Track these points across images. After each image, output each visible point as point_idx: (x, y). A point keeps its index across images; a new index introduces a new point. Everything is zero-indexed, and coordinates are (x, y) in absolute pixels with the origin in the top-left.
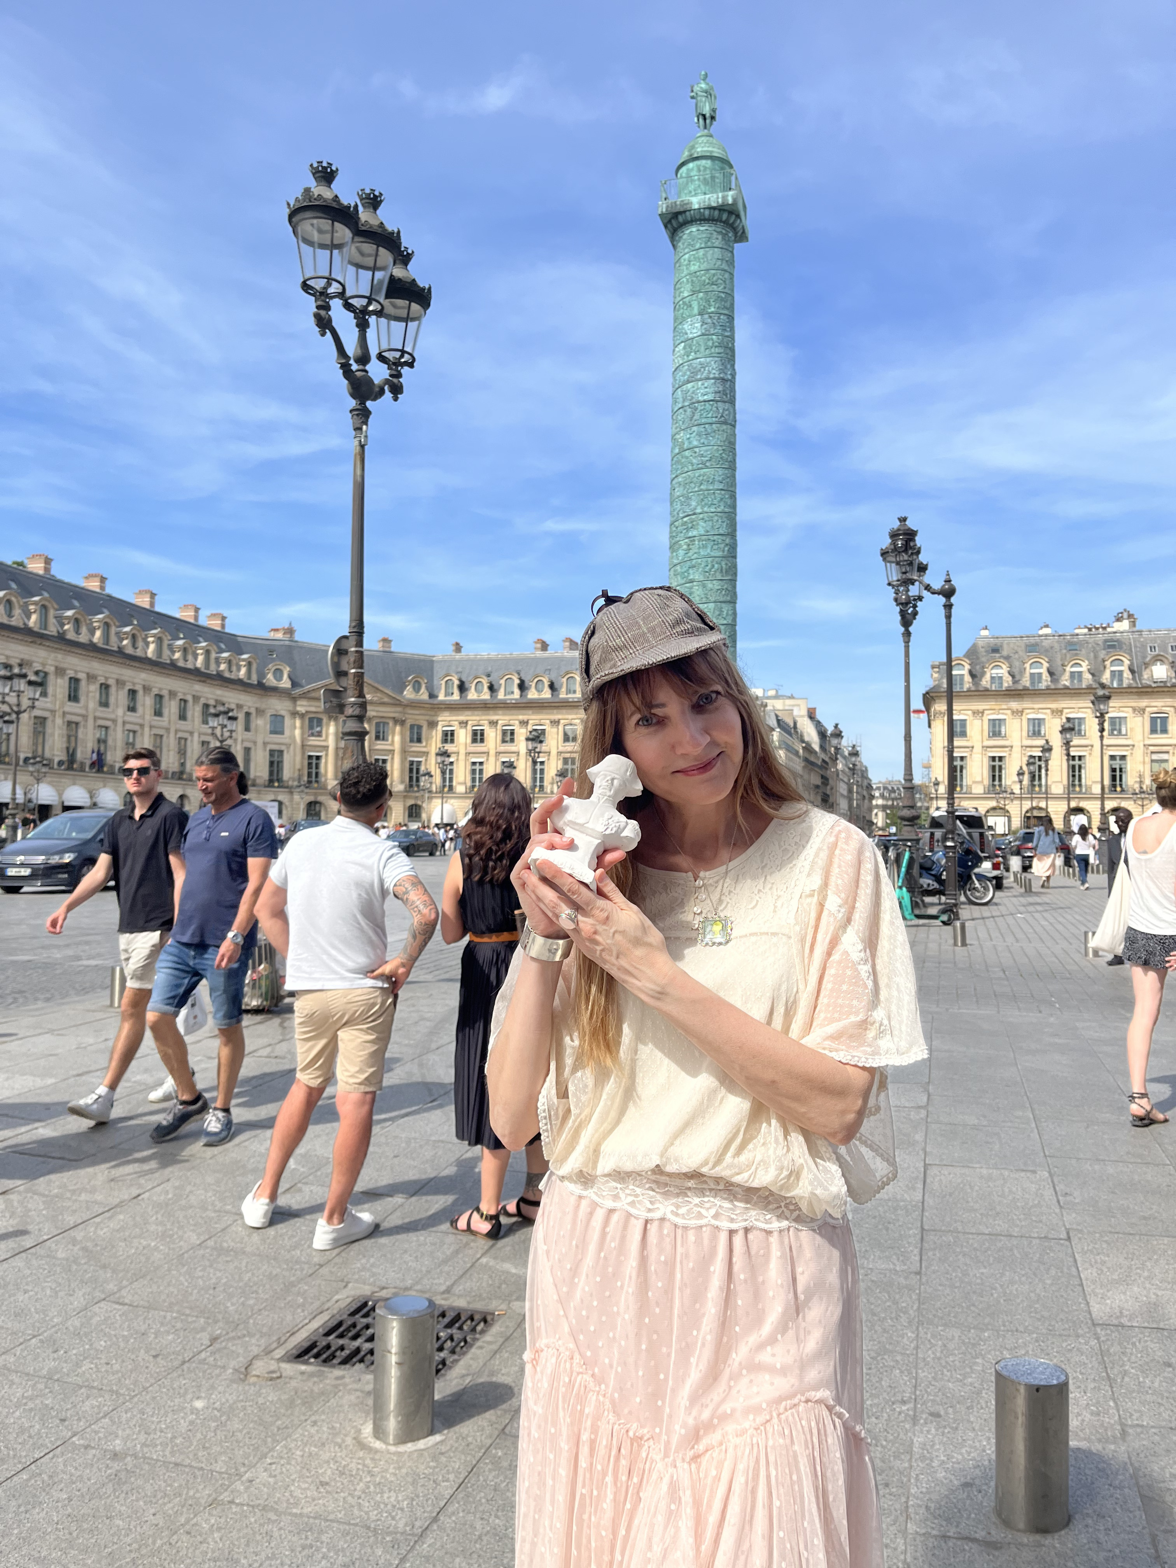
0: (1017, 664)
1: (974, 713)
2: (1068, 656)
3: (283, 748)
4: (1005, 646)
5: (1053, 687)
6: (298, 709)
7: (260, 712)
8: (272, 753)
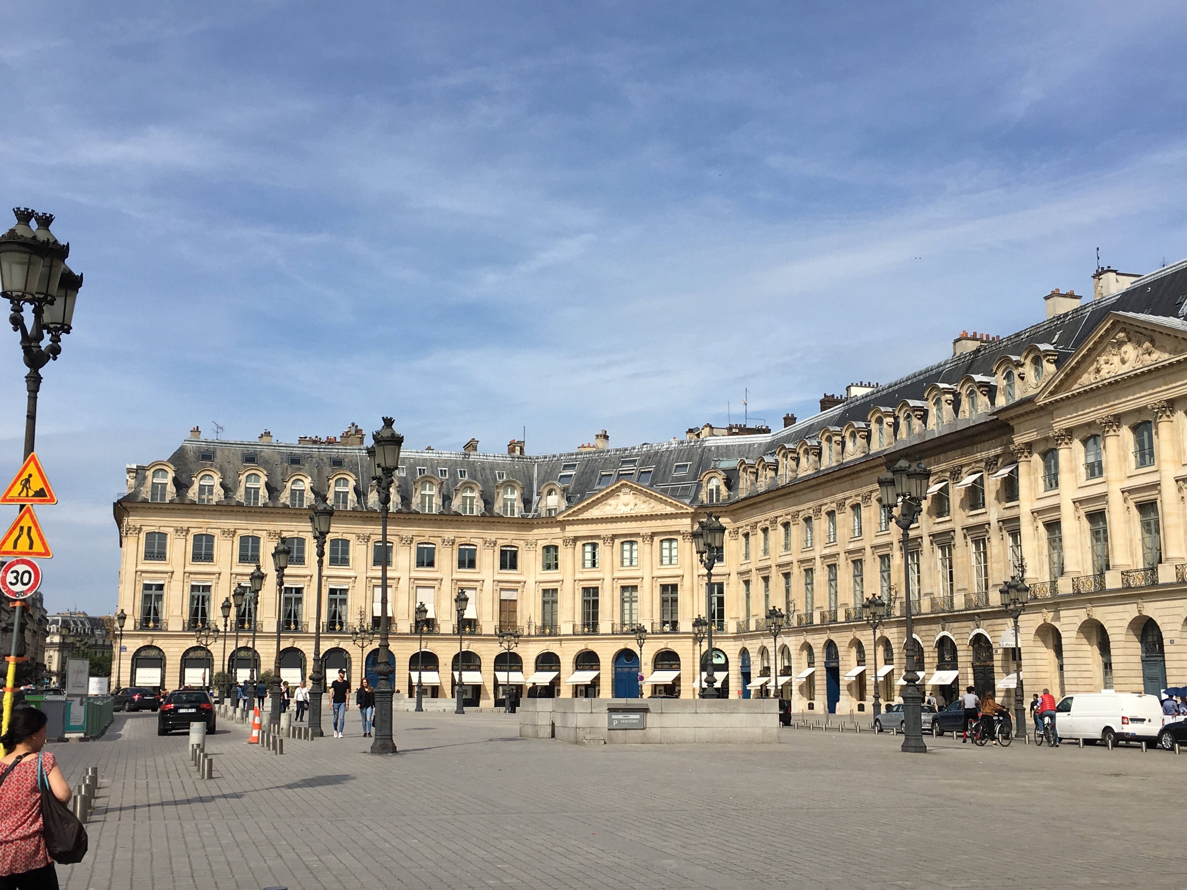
0: (231, 474)
1: (177, 531)
2: (289, 470)
4: (218, 453)
5: (271, 505)
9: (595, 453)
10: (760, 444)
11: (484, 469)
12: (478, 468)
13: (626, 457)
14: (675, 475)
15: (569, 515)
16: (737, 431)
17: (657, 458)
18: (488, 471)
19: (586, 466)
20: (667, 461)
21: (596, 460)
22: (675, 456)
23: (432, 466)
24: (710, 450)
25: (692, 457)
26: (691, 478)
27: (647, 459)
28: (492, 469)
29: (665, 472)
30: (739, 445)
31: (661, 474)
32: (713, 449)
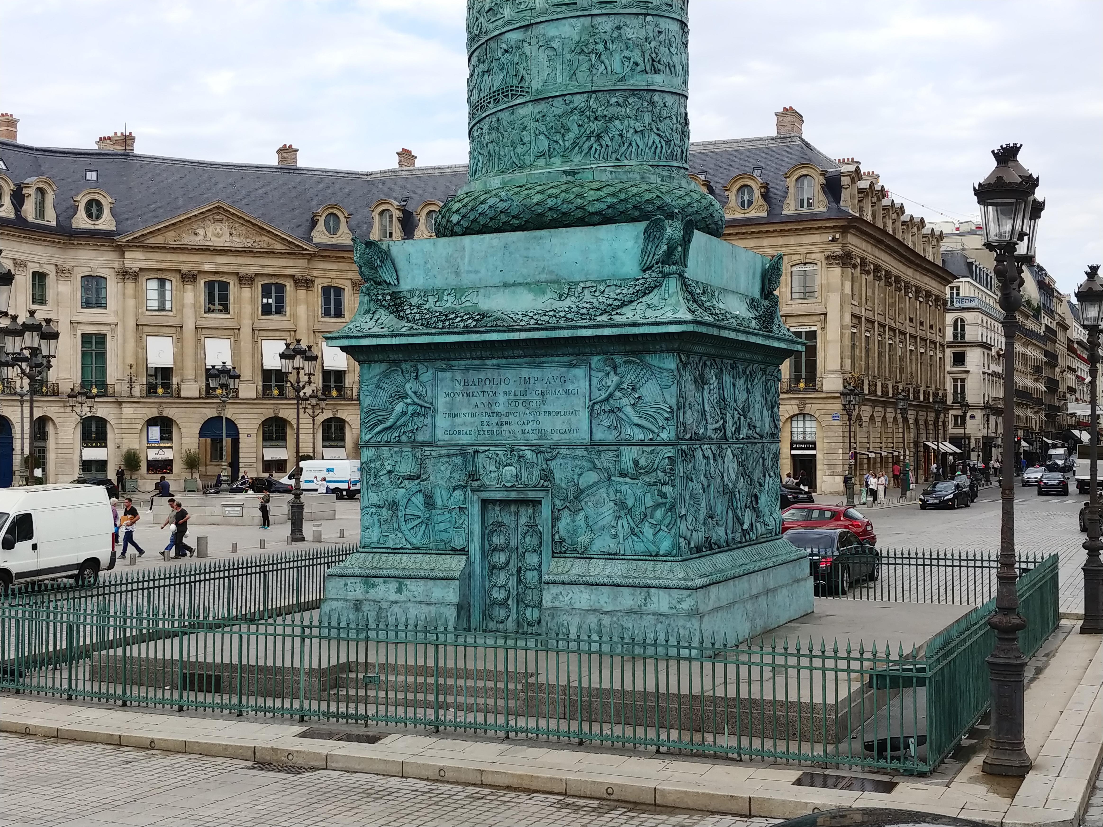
3: (103, 330)
6: (128, 264)
7: (61, 271)
8: (86, 338)
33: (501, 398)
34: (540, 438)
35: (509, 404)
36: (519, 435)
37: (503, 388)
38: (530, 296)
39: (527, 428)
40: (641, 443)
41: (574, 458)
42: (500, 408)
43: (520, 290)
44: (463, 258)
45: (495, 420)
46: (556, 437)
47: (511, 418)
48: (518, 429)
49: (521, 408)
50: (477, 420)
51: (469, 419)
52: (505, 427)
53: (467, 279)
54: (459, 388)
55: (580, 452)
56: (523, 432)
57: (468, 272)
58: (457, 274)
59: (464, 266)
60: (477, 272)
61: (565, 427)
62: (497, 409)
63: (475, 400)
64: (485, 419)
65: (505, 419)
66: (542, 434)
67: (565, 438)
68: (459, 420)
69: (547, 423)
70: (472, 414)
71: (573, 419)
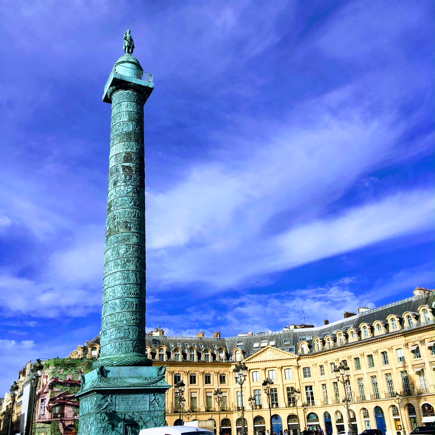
9: (249, 336)
10: (316, 331)
11: (208, 343)
12: (206, 343)
13: (263, 337)
14: (285, 343)
15: (247, 361)
16: (303, 326)
17: (276, 337)
18: (210, 344)
19: (247, 341)
20: (280, 338)
21: (251, 339)
22: (283, 336)
23: (190, 343)
24: (296, 334)
25: (290, 337)
26: (292, 344)
27: (272, 337)
28: (211, 343)
29: (280, 343)
30: (308, 332)
31: (279, 343)
32: (297, 333)
33: (130, 402)
34: (138, 410)
35: (132, 403)
36: (134, 409)
37: (130, 399)
38: (137, 380)
39: (136, 408)
40: (159, 411)
41: (146, 414)
42: (130, 404)
43: (135, 378)
44: (121, 371)
45: (129, 406)
46: (142, 410)
47: (132, 406)
48: (134, 408)
49: (135, 404)
50: (125, 406)
51: (123, 406)
52: (131, 408)
53: (121, 376)
54: (121, 399)
55: (147, 413)
56: (135, 409)
57: (122, 374)
58: (119, 374)
59: (121, 373)
60: (124, 374)
61: (144, 408)
62: (129, 404)
63: (124, 402)
64: (126, 406)
65: (131, 406)
66: (139, 409)
67: (144, 410)
68: (121, 407)
69: (140, 407)
70: (123, 405)
71: (145, 406)
